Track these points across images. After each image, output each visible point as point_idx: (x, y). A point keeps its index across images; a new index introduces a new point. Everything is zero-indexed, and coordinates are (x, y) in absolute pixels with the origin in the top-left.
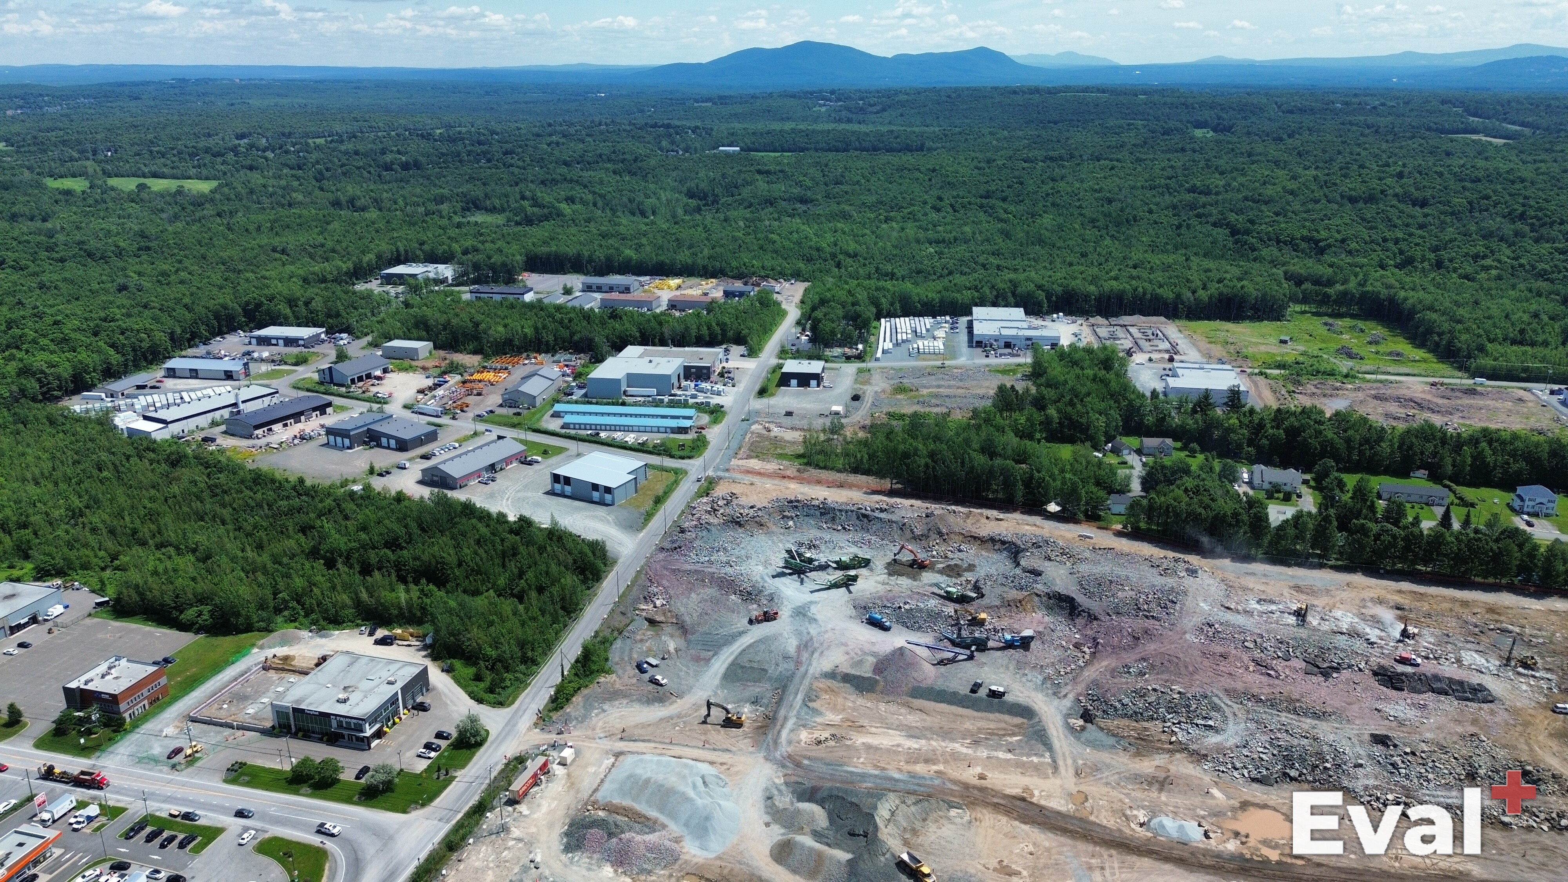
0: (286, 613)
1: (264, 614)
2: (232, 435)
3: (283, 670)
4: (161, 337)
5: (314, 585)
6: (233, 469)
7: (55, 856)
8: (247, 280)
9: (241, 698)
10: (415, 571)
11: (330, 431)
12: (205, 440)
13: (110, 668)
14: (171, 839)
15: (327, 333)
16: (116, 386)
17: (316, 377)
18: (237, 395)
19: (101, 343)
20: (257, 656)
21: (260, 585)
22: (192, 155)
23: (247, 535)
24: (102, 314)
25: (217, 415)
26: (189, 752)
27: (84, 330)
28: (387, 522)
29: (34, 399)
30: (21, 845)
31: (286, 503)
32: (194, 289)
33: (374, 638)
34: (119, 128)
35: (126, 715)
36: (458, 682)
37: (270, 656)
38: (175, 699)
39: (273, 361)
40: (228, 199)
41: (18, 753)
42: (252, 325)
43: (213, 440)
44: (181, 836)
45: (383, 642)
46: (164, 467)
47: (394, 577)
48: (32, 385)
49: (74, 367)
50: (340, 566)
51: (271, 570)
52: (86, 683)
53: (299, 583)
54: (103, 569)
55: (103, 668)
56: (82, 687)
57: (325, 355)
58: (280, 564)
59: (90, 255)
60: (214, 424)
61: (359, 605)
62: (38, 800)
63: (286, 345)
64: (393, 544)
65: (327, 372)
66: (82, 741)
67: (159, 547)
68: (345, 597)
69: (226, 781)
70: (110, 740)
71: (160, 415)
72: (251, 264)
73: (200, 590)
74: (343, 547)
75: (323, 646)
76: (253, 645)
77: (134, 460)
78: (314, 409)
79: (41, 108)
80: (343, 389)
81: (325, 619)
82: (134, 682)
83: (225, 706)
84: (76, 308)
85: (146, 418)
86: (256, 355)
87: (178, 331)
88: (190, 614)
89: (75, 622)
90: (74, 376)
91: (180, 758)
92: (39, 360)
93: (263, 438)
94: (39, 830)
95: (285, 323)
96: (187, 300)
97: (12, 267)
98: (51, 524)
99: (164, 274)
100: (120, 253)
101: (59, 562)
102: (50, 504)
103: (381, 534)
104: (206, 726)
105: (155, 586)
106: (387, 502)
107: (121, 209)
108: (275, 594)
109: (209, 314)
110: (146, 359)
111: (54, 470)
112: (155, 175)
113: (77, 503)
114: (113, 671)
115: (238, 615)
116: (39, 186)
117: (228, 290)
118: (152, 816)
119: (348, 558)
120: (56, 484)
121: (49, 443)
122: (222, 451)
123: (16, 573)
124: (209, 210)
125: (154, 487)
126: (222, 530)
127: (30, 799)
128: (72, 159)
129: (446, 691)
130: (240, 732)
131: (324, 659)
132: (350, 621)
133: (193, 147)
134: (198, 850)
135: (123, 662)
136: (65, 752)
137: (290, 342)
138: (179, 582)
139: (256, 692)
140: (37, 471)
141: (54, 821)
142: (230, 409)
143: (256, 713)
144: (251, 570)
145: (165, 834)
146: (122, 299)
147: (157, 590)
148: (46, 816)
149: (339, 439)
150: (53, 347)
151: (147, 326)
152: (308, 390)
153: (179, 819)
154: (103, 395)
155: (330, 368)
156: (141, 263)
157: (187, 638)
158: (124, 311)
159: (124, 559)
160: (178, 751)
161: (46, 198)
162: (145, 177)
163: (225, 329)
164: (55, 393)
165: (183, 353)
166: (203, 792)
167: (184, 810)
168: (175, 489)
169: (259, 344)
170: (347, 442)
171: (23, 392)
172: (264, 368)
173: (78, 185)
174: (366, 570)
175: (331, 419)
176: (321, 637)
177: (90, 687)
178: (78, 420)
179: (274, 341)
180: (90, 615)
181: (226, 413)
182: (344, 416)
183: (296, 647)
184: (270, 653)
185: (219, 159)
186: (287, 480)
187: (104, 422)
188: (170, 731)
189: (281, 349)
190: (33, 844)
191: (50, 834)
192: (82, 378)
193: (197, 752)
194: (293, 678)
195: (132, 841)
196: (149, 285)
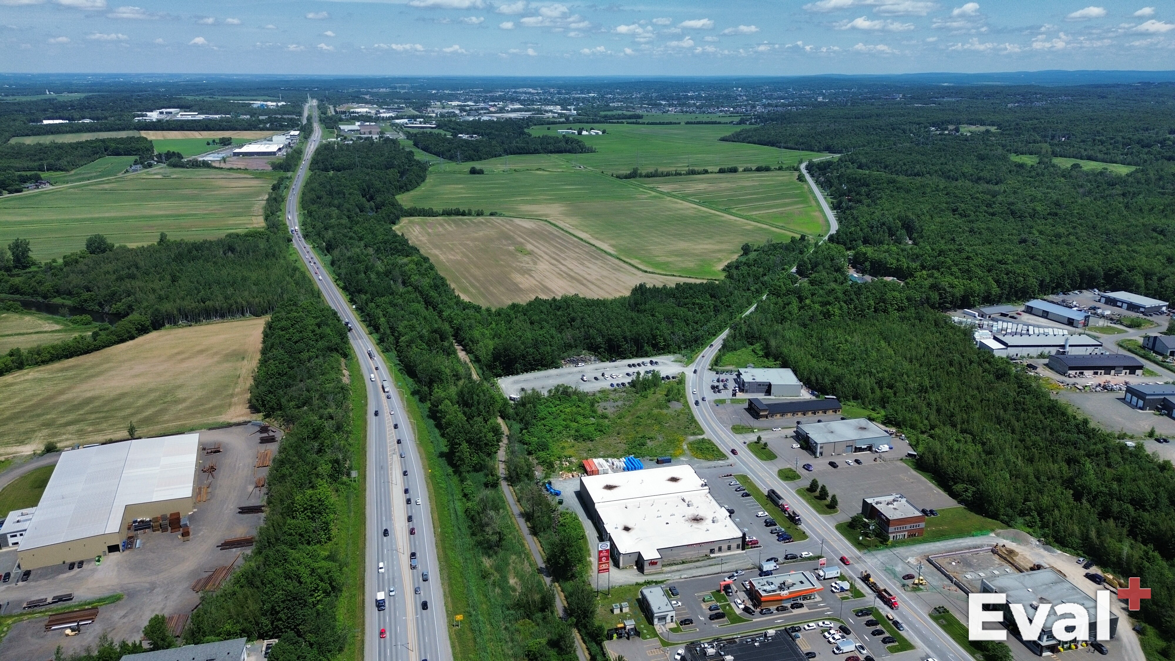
0: (1028, 518)
1: (1010, 511)
2: (1051, 368)
3: (1005, 559)
4: (1033, 282)
5: (1058, 507)
6: (1038, 394)
7: (816, 600)
8: (1119, 251)
9: (966, 564)
10: (1149, 534)
11: (1130, 390)
12: (1030, 366)
13: (894, 501)
14: (880, 632)
15: (1168, 307)
16: (988, 310)
17: (1141, 341)
18: (1067, 340)
19: (990, 278)
20: (992, 539)
21: (1016, 489)
22: (1125, 145)
23: (1027, 448)
24: (1000, 258)
25: (1046, 350)
26: (916, 581)
27: (983, 267)
28: (1141, 483)
29: (933, 307)
30: (802, 582)
31: (1065, 435)
32: (1074, 251)
33: (1087, 571)
34: (1078, 120)
35: (891, 536)
36: (1144, 646)
37: (1001, 544)
38: (925, 541)
39: (1111, 319)
40: (1138, 183)
41: (826, 526)
42: (1107, 287)
43: (1035, 368)
44: (887, 635)
45: (1092, 578)
46: (991, 377)
47: (1125, 531)
48: (935, 296)
49: (965, 291)
50: (1084, 501)
51: (1030, 481)
52: (877, 503)
53: (1045, 500)
54: (923, 433)
55: (890, 498)
56: (874, 504)
57: (1158, 325)
58: (1038, 479)
59: (1013, 213)
60: (1041, 356)
61: (1086, 540)
62: (822, 560)
63: (1128, 309)
64: (1138, 503)
65: (1152, 340)
66: (861, 538)
67: (963, 431)
68: (1076, 528)
69: (930, 616)
70: (876, 546)
71: (1007, 339)
72: (1129, 238)
73: (973, 474)
74: (1094, 488)
75: (1043, 557)
76: (993, 530)
77: (975, 365)
78: (1125, 368)
79: (1032, 102)
80: (1160, 358)
81: (1053, 537)
82: (904, 517)
83: (954, 563)
84: (985, 250)
85: (995, 338)
86: (1099, 311)
87: (1048, 280)
88: (959, 487)
89: (891, 460)
90: (963, 297)
91: (909, 582)
92: (945, 281)
93: (1073, 378)
94: (814, 580)
95: (1136, 291)
96: (1064, 258)
97: (960, 214)
98: (906, 390)
99: (1058, 236)
100: (1034, 215)
101: (900, 418)
102: (911, 378)
103: (1131, 491)
104: (935, 570)
105: (945, 458)
106: (1151, 465)
107: (1052, 182)
108: (1026, 500)
109: (1076, 273)
110: (1016, 296)
111: (924, 356)
112: (1090, 158)
113: (927, 382)
114: (895, 503)
115: (991, 503)
116: (1004, 158)
117: (1100, 256)
118: (877, 610)
119: (1095, 497)
120: (921, 365)
121: (929, 337)
122: (1037, 378)
123: (874, 415)
124: (1118, 190)
125: (978, 389)
126: (1009, 436)
127: (819, 557)
128: (1034, 142)
129: (1129, 648)
130: (954, 587)
131: (1038, 567)
132: (1073, 548)
133: (1129, 138)
134: (893, 650)
135: (904, 501)
136: (849, 540)
137: (1132, 307)
138: (963, 462)
139: (979, 565)
140: (914, 353)
141: (824, 579)
142: (1058, 348)
143: (972, 580)
144: (1016, 475)
145: (879, 627)
146: (1019, 250)
147: (946, 461)
148: (821, 573)
149: (1135, 399)
150: (959, 274)
151: (1027, 272)
152: (1129, 350)
153: (891, 622)
154: (977, 314)
155: (1156, 337)
156: (1046, 225)
157: (950, 503)
158: (1016, 258)
159: (938, 431)
160: (910, 577)
161: (1004, 168)
162: (1081, 159)
163: (1084, 286)
164: (947, 305)
165: (1045, 297)
166: (913, 613)
167: (897, 619)
168: (991, 396)
169: (1106, 303)
170: (1141, 403)
171: (928, 299)
172: (1101, 323)
173: (1029, 160)
174: (1105, 514)
175: (1136, 380)
176: (1045, 549)
177: (878, 507)
178: (953, 327)
179: (1119, 304)
180: (901, 459)
181: (1053, 351)
182: (1150, 381)
183: (1023, 547)
184: (1002, 542)
185: (1146, 150)
186: (1074, 417)
187: (968, 333)
188: (912, 560)
189: (1124, 311)
190: (807, 586)
191: (818, 585)
192: (968, 299)
193: (921, 584)
194: (1009, 569)
195: (859, 618)
196: (1043, 242)
